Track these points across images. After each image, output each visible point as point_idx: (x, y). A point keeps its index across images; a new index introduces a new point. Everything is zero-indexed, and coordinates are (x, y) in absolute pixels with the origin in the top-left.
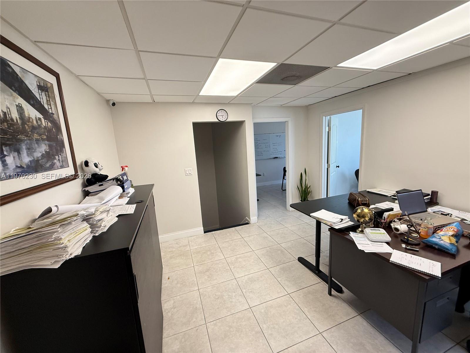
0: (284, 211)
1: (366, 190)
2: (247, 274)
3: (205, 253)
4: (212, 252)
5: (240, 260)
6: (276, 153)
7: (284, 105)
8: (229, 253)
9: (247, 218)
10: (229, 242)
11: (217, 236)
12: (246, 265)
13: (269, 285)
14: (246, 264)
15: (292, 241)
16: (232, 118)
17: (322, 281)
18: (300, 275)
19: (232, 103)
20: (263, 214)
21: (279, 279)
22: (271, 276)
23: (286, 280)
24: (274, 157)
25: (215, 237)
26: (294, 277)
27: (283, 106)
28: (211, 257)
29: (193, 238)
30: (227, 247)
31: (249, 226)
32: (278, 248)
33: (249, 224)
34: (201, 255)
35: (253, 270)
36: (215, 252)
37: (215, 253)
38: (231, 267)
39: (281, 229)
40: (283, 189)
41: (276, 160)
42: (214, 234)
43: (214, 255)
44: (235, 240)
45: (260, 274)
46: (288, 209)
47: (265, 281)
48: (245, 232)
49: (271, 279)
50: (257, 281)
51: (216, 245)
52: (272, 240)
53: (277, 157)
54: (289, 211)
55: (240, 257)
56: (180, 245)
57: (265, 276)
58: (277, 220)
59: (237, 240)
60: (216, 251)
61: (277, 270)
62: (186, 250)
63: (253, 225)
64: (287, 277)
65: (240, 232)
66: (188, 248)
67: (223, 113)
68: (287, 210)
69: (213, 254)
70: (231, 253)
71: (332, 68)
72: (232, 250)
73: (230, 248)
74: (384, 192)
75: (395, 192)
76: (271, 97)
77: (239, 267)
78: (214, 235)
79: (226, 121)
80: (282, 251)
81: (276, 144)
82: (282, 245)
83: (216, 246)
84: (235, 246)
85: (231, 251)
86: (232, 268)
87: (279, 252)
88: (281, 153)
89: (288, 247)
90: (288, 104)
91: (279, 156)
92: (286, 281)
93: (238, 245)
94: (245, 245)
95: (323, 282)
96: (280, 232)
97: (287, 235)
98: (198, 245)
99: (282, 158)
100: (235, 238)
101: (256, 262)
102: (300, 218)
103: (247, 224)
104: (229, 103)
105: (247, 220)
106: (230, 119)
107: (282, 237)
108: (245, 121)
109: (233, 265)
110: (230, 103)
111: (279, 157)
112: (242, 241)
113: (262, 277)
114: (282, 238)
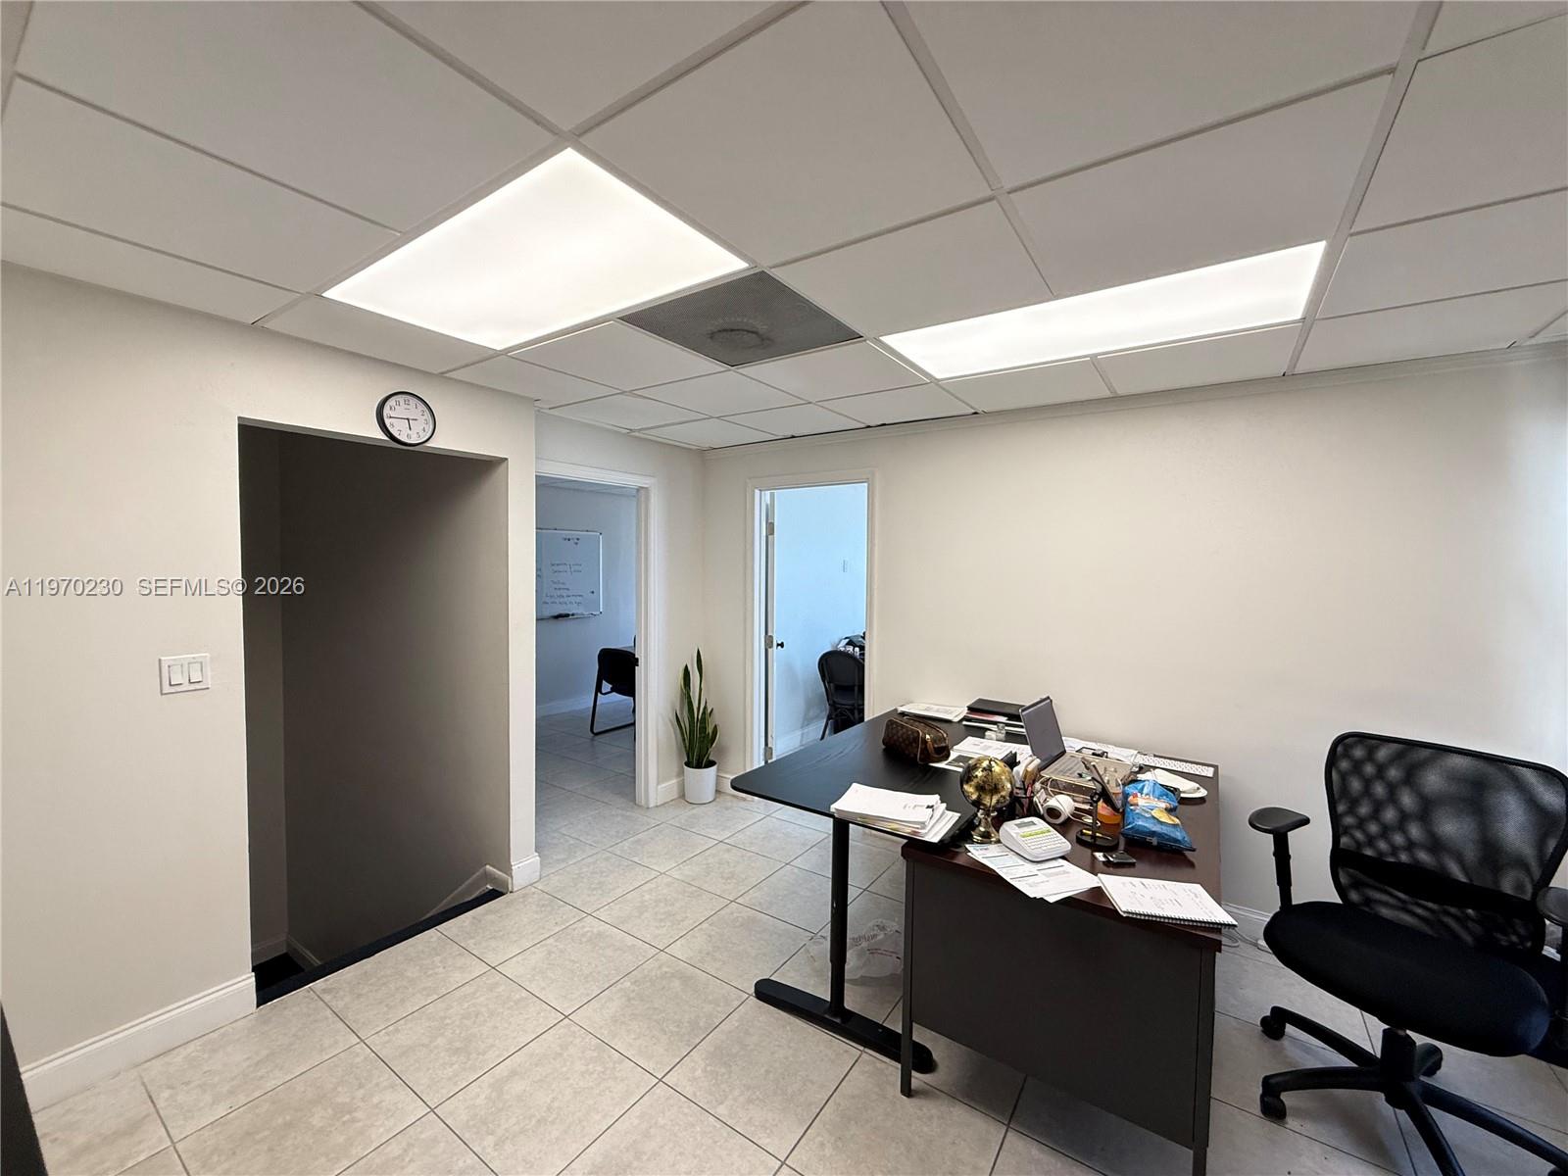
0: (628, 814)
1: (896, 710)
2: (574, 1149)
3: (289, 1125)
4: (343, 1099)
5: (517, 1087)
6: (561, 600)
7: (640, 430)
8: (449, 1071)
9: (488, 867)
10: (431, 1009)
11: (347, 999)
12: (556, 1104)
13: (695, 1161)
14: (554, 1099)
15: (705, 925)
16: (451, 438)
17: (862, 1048)
18: (786, 1058)
19: (460, 378)
20: (554, 838)
21: (722, 1111)
22: (686, 1111)
23: (750, 1101)
24: (556, 614)
25: (338, 1005)
26: (771, 1075)
27: (637, 434)
28: (341, 1139)
29: (178, 1058)
30: (426, 1041)
31: (508, 904)
32: (665, 969)
33: (502, 894)
34: (271, 1150)
35: (597, 1117)
36: (360, 1093)
37: (363, 1100)
38: (484, 1148)
39: (645, 888)
40: (595, 731)
41: (562, 624)
42: (324, 991)
43: (359, 1115)
44: (457, 994)
45: (636, 1122)
46: (643, 803)
47: (671, 1145)
48: (494, 938)
49: (693, 1125)
50: (635, 1164)
51: (357, 1055)
52: (630, 940)
53: (567, 615)
54: (648, 808)
55: (513, 1073)
56: (80, 1140)
57: (661, 1121)
58: (618, 853)
59: (467, 989)
60: (361, 1086)
61: (699, 1073)
62: (142, 1158)
63: (525, 896)
64: (748, 1088)
65: (470, 944)
66: (154, 1138)
67: (415, 410)
68: (640, 806)
69: (350, 1112)
70: (456, 1066)
71: (865, 341)
72: (457, 1051)
73: (440, 1041)
74: (938, 711)
75: (966, 710)
76: (623, 393)
77: (523, 1131)
78: (327, 998)
79: (428, 444)
80: (686, 980)
81: (561, 568)
82: (675, 950)
83: (358, 1060)
84: (467, 1022)
85: (454, 1059)
86: (489, 1150)
87: (676, 984)
88: (579, 599)
89: (700, 952)
90: (652, 432)
91: (574, 612)
92: (751, 1106)
93: (483, 1009)
94: (517, 1002)
95: (867, 1050)
96: (647, 897)
97: (678, 905)
98: (232, 1092)
99: (582, 618)
100: (458, 978)
101: (599, 1069)
102: (693, 830)
103: (494, 894)
104: (443, 373)
105: (488, 877)
106: (440, 443)
107: (659, 917)
108: (506, 459)
109: (492, 1133)
110: (447, 375)
111: (573, 615)
112: (497, 984)
113: (652, 1131)
114: (661, 920)
